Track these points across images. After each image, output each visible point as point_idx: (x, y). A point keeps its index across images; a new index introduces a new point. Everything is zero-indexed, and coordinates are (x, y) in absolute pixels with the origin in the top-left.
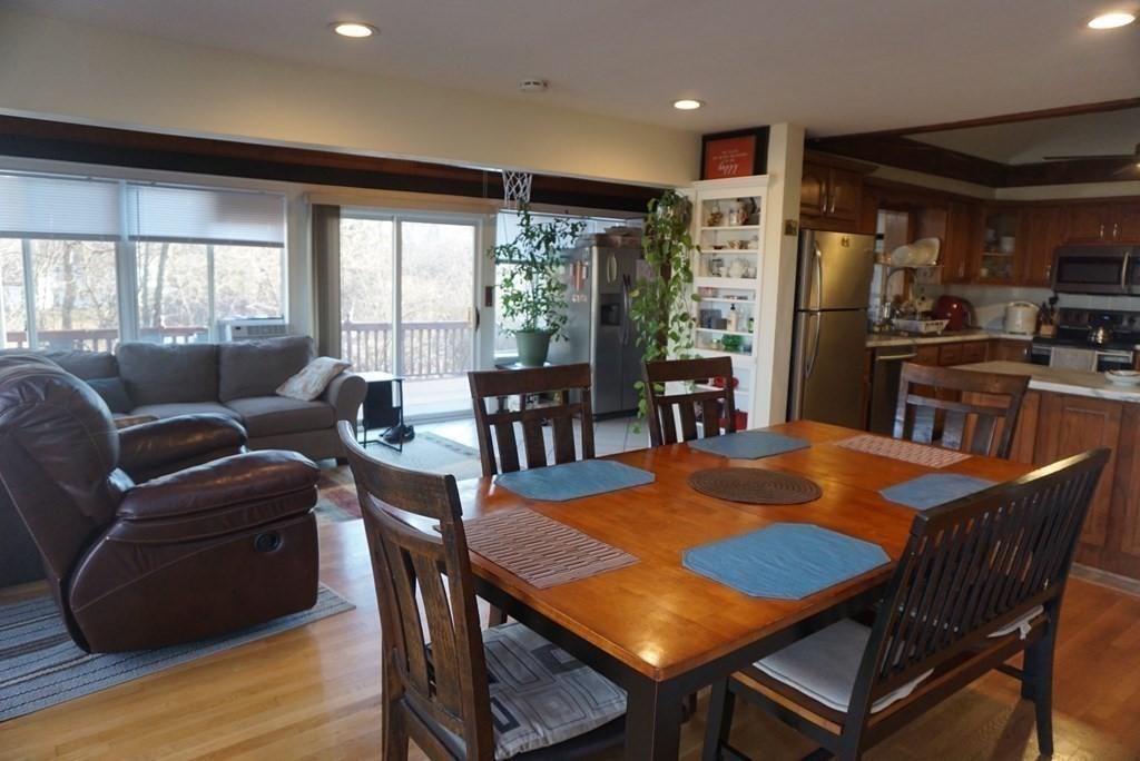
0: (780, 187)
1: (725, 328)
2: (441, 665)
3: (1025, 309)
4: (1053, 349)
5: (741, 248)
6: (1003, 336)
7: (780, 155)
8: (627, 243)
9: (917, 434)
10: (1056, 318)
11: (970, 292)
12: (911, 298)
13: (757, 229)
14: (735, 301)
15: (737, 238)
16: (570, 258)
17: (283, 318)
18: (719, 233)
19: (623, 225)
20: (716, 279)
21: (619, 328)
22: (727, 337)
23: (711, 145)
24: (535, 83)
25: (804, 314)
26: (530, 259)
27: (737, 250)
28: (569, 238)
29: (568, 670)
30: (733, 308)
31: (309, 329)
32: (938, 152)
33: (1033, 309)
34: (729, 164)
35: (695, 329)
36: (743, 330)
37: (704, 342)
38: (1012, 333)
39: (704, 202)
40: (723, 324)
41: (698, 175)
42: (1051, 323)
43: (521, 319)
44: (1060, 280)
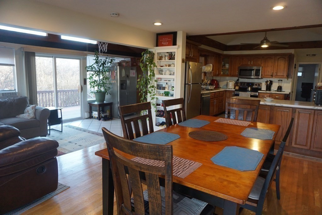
0: (181, 49)
1: (165, 89)
2: (153, 210)
3: (232, 82)
4: (240, 92)
5: (169, 66)
6: (228, 89)
7: (180, 40)
8: (127, 65)
9: (231, 117)
10: (239, 84)
11: (217, 78)
12: (205, 80)
13: (174, 61)
14: (167, 82)
15: (167, 64)
16: (110, 70)
17: (15, 90)
18: (161, 62)
19: (124, 60)
20: (161, 75)
21: (126, 90)
22: (165, 92)
23: (159, 37)
24: (116, 14)
25: (187, 85)
26: (98, 70)
27: (167, 67)
28: (109, 64)
29: (179, 201)
30: (167, 84)
31: (25, 93)
32: (213, 41)
33: (234, 82)
34: (165, 42)
35: (156, 90)
36: (171, 90)
37: (158, 94)
38: (229, 89)
39: (158, 53)
40: (164, 88)
41: (155, 45)
42: (238, 86)
43: (96, 88)
44: (240, 75)
